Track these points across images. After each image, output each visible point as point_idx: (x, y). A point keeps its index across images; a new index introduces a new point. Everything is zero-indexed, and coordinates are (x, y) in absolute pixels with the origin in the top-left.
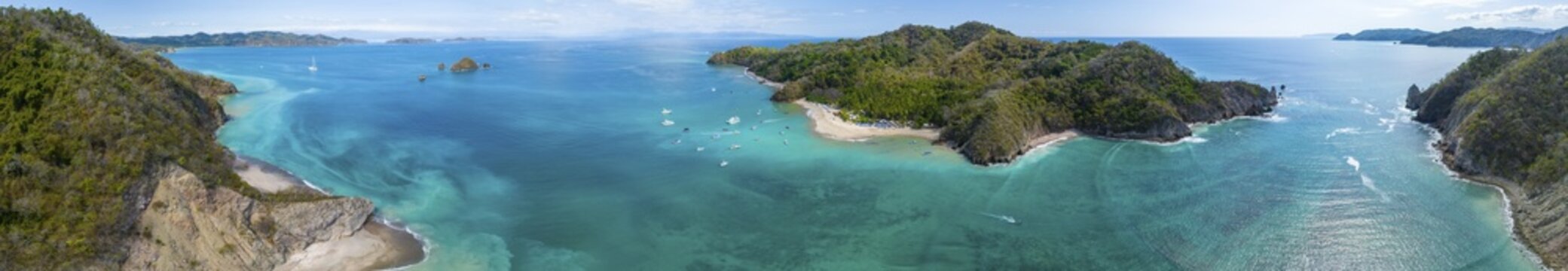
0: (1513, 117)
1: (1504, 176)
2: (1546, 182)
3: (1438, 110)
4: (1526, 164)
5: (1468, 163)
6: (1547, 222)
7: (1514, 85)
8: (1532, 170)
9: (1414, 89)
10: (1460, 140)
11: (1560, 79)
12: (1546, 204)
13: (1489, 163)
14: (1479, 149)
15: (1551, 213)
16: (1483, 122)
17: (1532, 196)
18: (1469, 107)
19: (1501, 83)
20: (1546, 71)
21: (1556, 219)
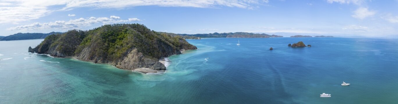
0: (67, 45)
1: (70, 56)
2: (79, 53)
3: (43, 50)
4: (73, 52)
5: (62, 55)
6: (83, 57)
7: (64, 40)
8: (75, 52)
9: (30, 48)
10: (58, 52)
11: (73, 37)
12: (82, 55)
13: (66, 54)
14: (63, 52)
15: (83, 56)
16: (62, 47)
17: (78, 56)
18: (55, 46)
19: (61, 40)
20: (70, 36)
21: (85, 56)
